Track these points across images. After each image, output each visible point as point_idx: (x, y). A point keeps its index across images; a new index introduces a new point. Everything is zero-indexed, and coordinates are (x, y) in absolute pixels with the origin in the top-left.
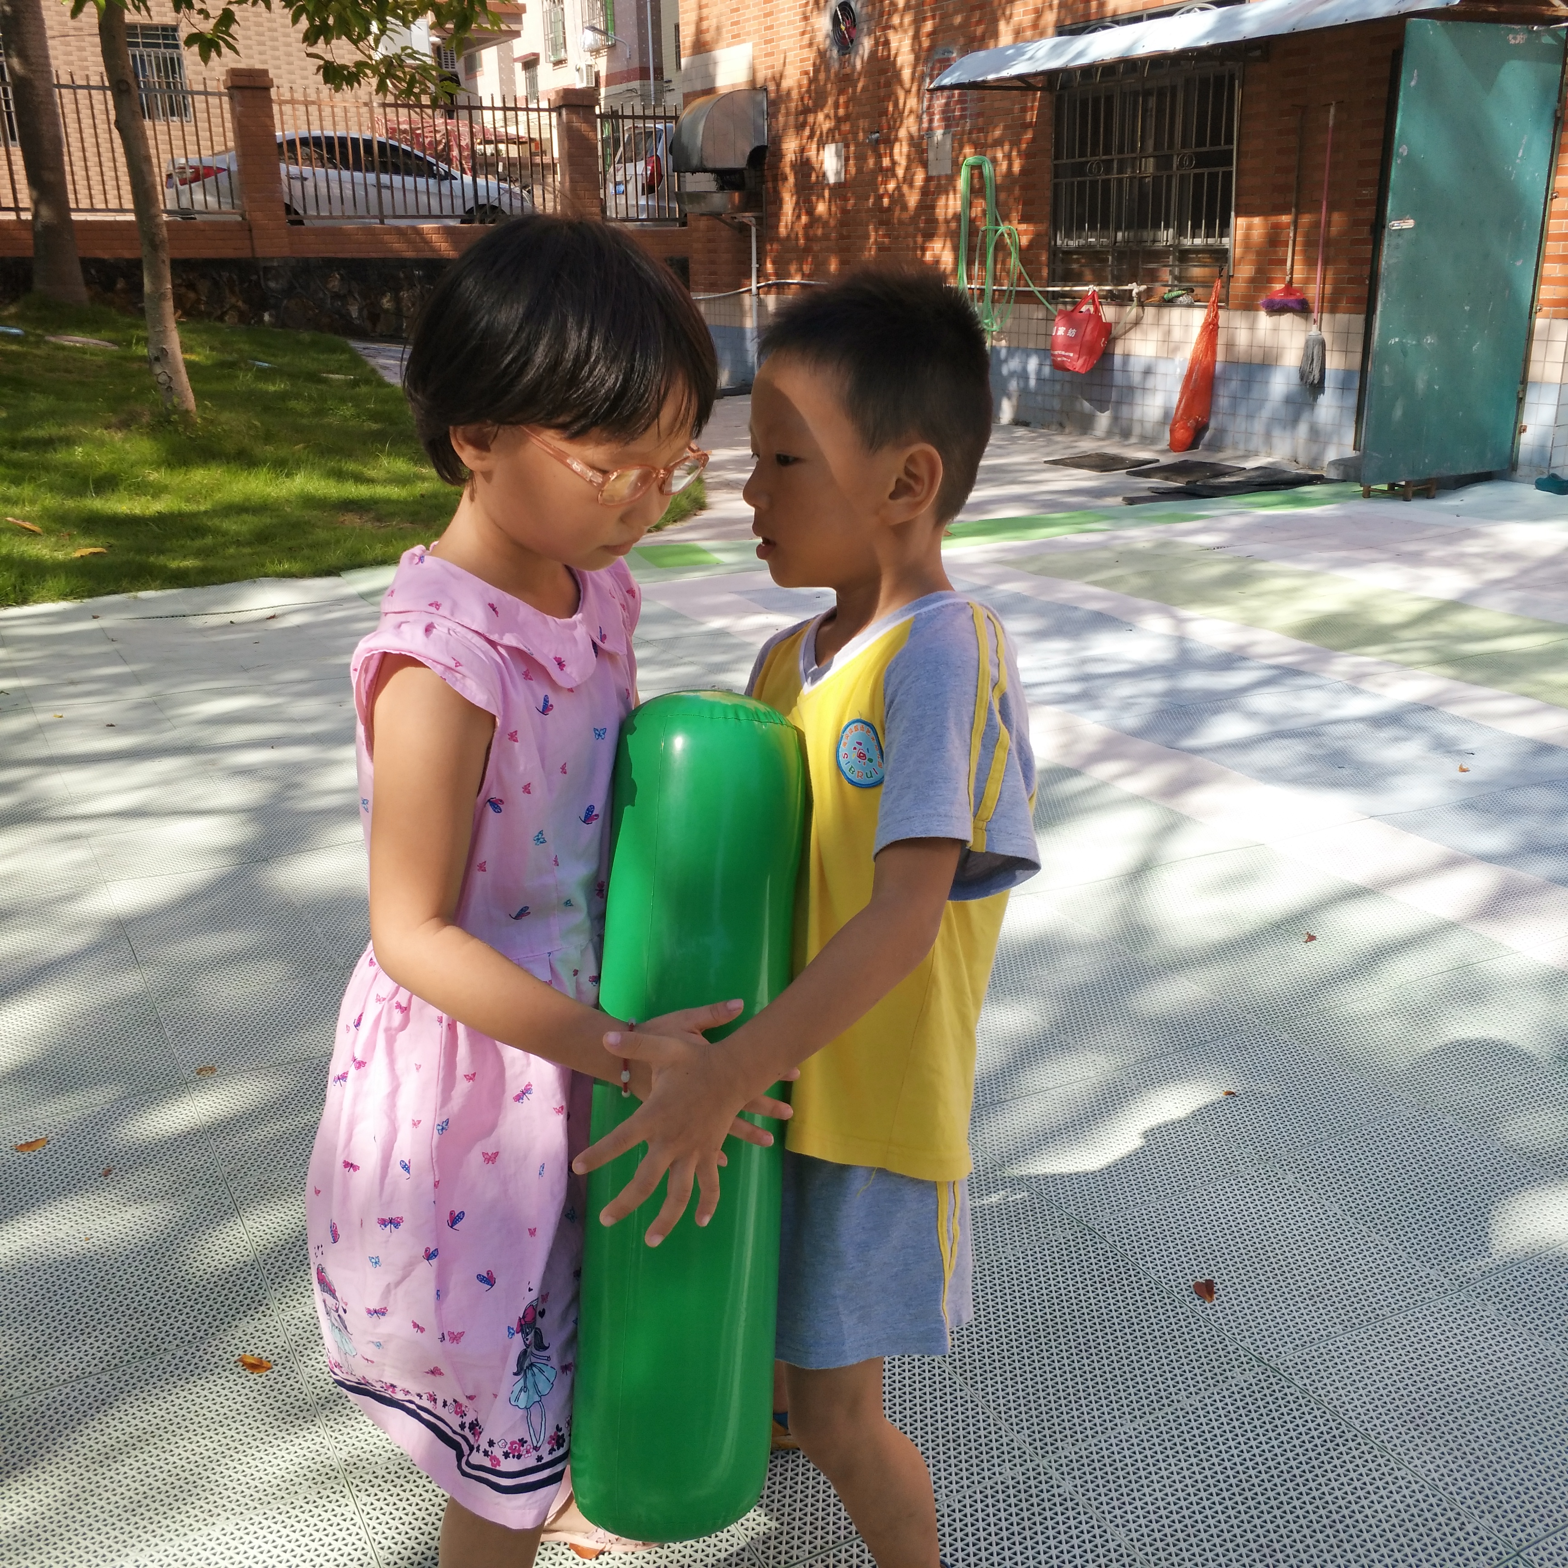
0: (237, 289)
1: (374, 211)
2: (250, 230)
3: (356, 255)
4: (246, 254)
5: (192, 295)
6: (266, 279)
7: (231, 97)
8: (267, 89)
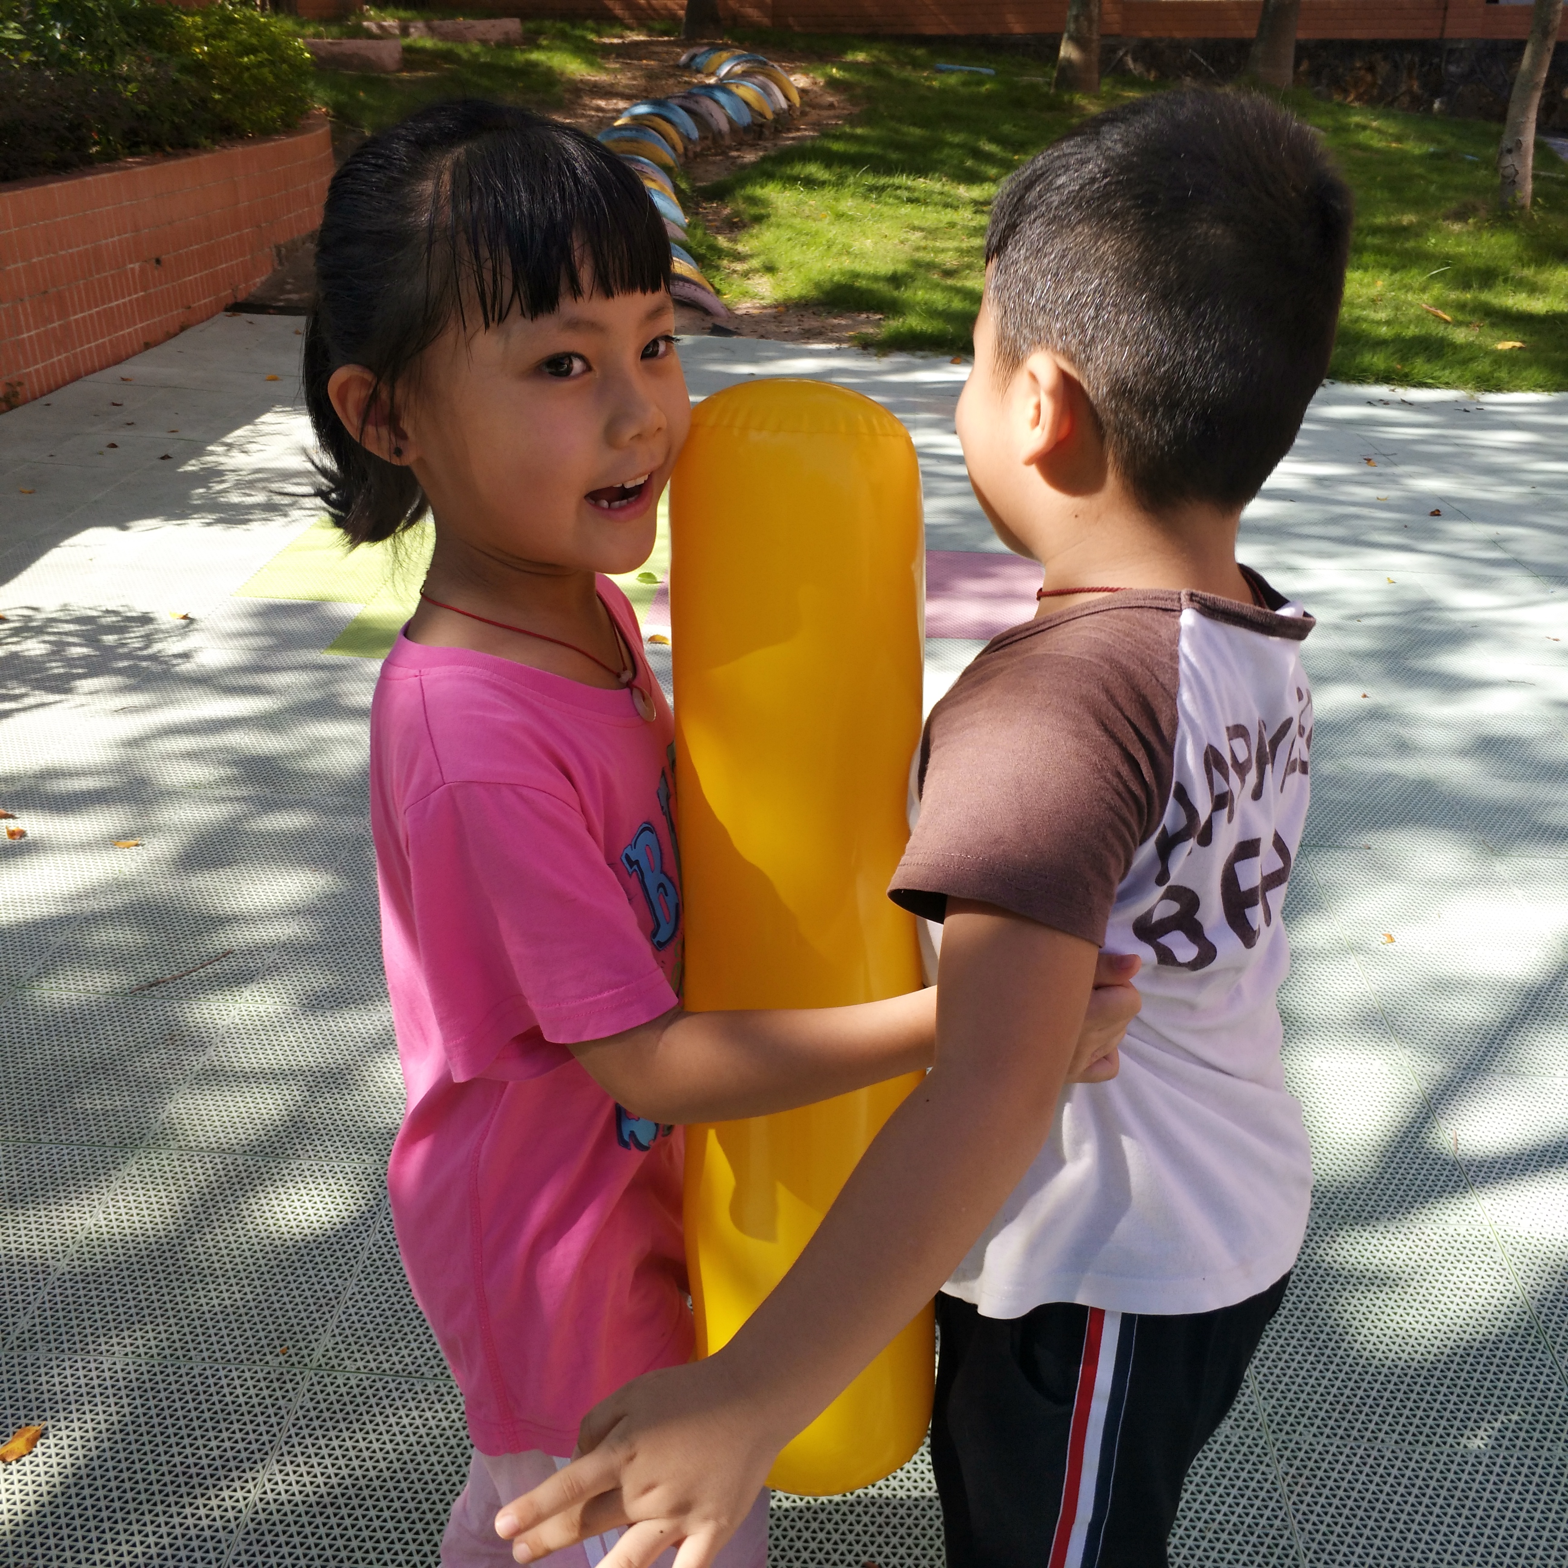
0: (1415, 73)
2: (1446, 9)
4: (1434, 34)
6: (1448, 62)
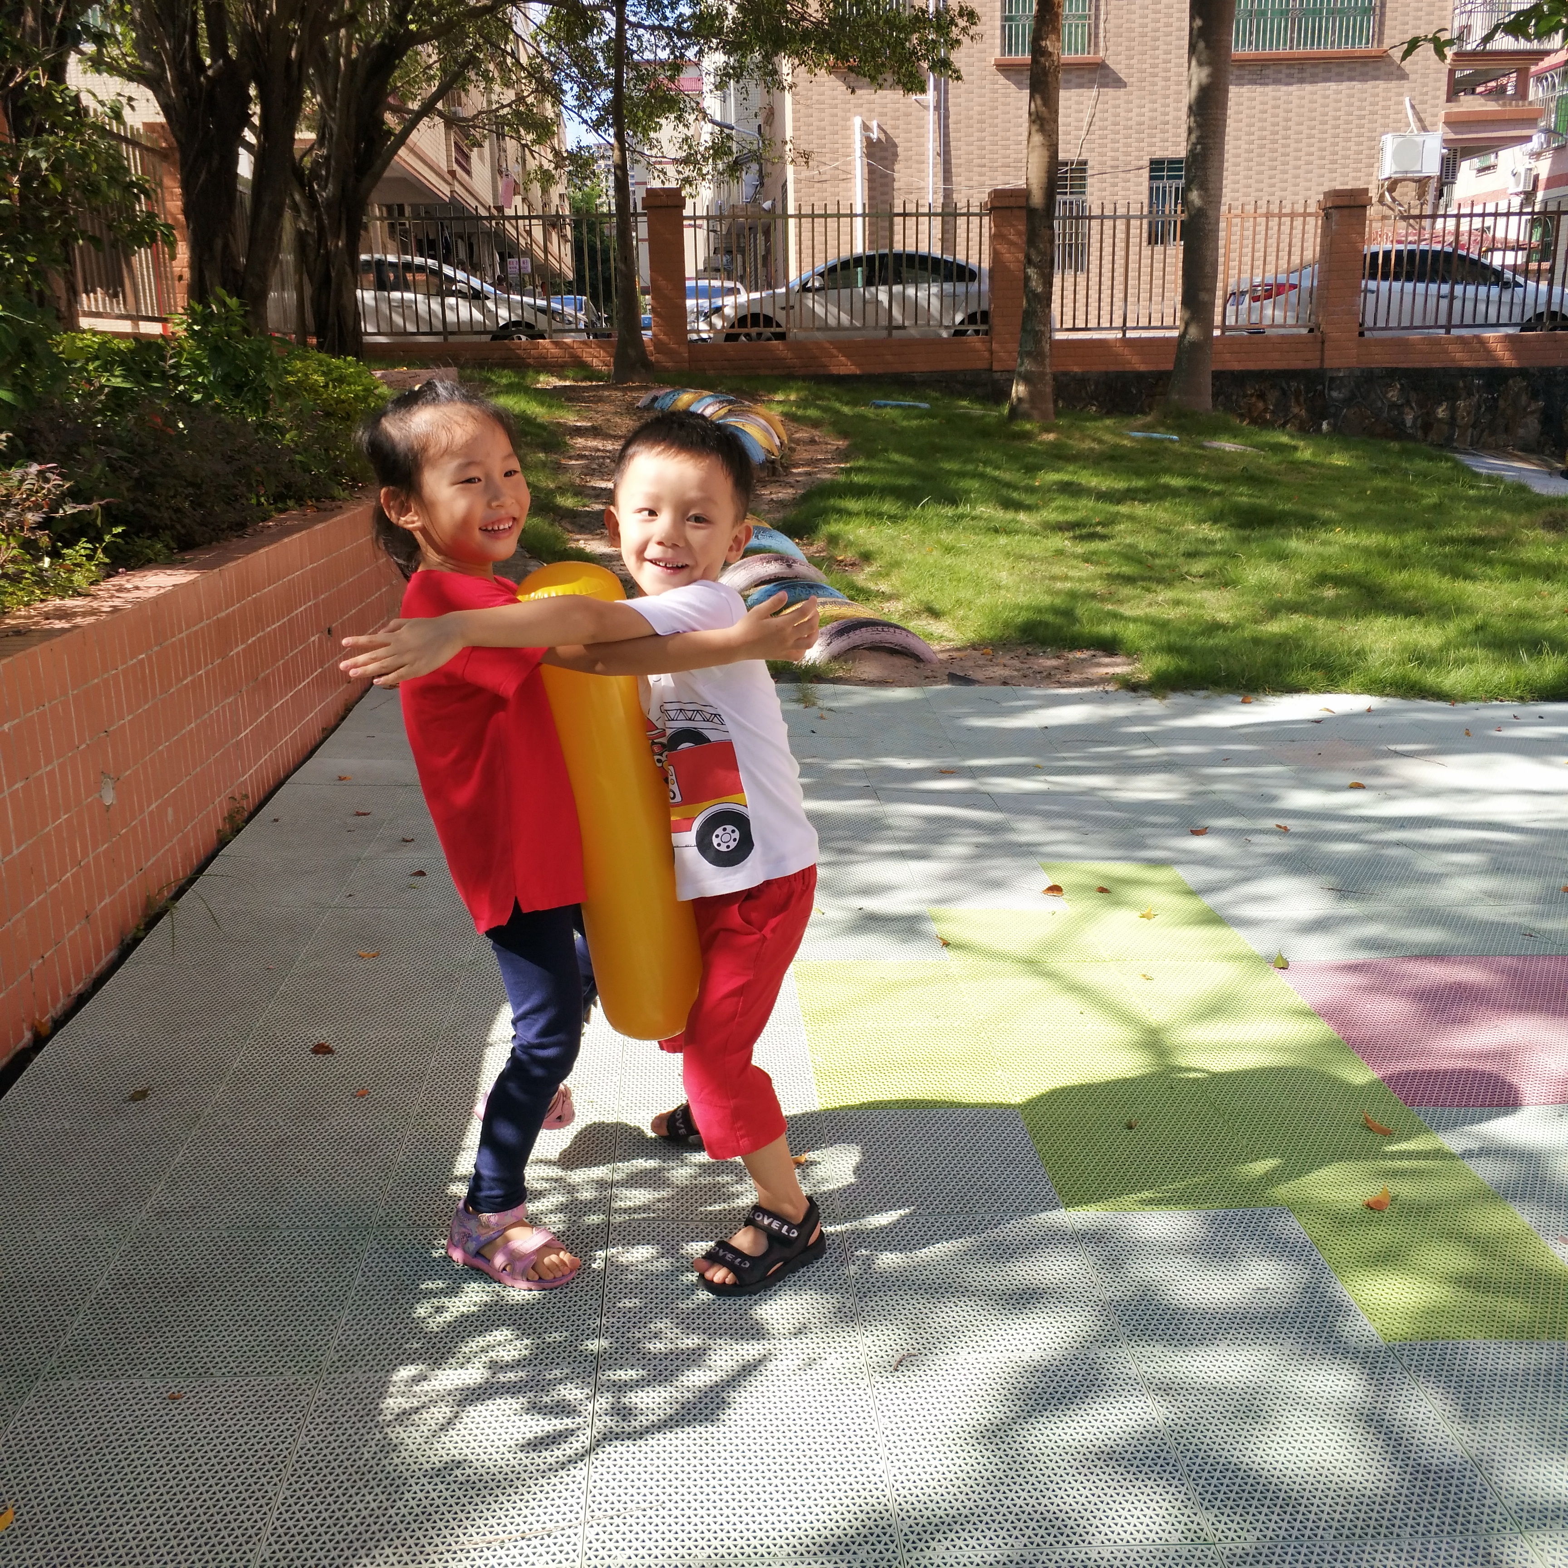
0: (1302, 399)
1: (1442, 320)
2: (1323, 343)
3: (1418, 365)
5: (1261, 405)
6: (1330, 389)
7: (1327, 217)
8: (1364, 207)
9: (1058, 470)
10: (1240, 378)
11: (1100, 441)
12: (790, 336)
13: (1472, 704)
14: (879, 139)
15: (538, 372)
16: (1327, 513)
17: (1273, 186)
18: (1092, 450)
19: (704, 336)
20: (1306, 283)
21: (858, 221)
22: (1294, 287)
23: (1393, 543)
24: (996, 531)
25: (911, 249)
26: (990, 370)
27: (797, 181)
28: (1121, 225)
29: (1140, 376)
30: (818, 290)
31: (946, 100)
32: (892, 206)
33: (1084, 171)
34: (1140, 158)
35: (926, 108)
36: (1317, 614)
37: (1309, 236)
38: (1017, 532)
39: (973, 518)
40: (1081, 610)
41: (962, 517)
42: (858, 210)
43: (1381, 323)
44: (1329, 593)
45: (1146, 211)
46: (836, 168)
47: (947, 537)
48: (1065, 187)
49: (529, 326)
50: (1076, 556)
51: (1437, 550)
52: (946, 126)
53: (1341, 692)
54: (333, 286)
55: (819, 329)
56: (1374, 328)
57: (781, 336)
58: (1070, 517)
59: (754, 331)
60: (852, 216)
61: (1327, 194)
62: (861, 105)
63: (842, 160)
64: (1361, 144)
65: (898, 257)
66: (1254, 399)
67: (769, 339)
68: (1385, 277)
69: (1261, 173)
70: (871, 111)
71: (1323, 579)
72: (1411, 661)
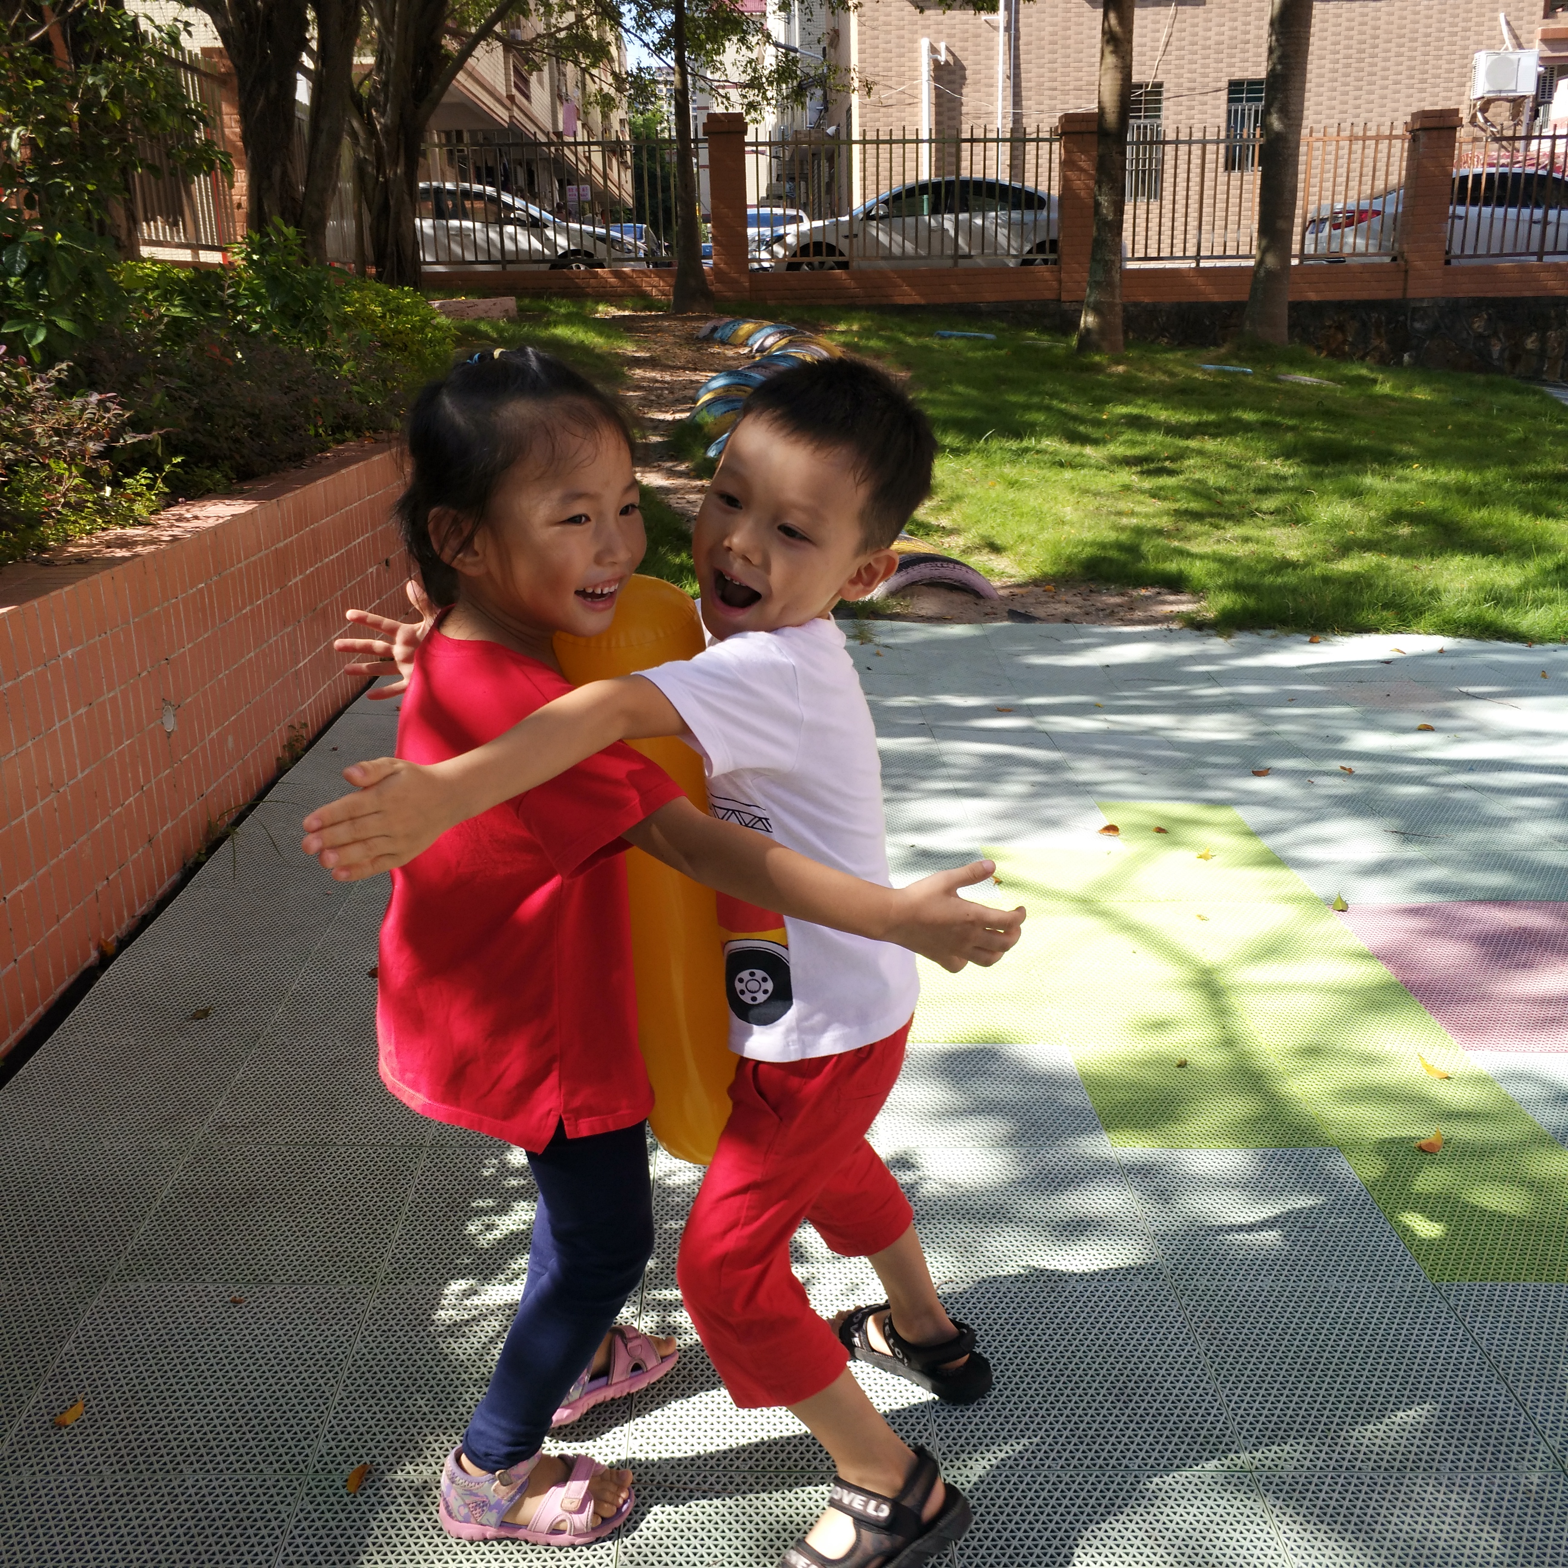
0: (1383, 331)
1: (1535, 248)
2: (1406, 271)
3: (1507, 294)
4: (1397, 294)
5: (1340, 336)
6: (1413, 320)
7: (1414, 140)
8: (1454, 129)
9: (1126, 403)
10: (1317, 309)
11: (1171, 374)
12: (854, 265)
13: (1550, 645)
14: (947, 62)
15: (597, 303)
16: (1405, 449)
17: (1358, 107)
18: (1162, 382)
19: (766, 265)
20: (1390, 210)
21: (924, 148)
22: (1377, 213)
23: (1474, 479)
24: (1061, 465)
25: (978, 175)
26: (1059, 300)
27: (862, 106)
28: (1196, 149)
29: (1213, 307)
30: (882, 218)
31: (1017, 21)
32: (959, 131)
33: (1160, 93)
34: (1218, 80)
35: (996, 28)
36: (1390, 552)
37: (1395, 160)
38: (1082, 466)
39: (1038, 452)
40: (1147, 546)
41: (1026, 450)
42: (924, 135)
43: (1469, 251)
44: (1404, 530)
45: (1223, 135)
46: (903, 92)
47: (1010, 471)
48: (1139, 110)
49: (589, 255)
50: (1142, 492)
51: (1520, 487)
52: (1017, 48)
53: (1413, 632)
54: (392, 215)
55: (884, 258)
56: (1461, 256)
57: (844, 266)
58: (1137, 451)
59: (816, 260)
60: (918, 141)
61: (1414, 115)
62: (928, 27)
63: (908, 83)
64: (1452, 62)
65: (965, 183)
66: (1332, 331)
67: (832, 268)
68: (1474, 203)
69: (1346, 93)
70: (940, 32)
71: (1397, 517)
72: (1486, 600)
